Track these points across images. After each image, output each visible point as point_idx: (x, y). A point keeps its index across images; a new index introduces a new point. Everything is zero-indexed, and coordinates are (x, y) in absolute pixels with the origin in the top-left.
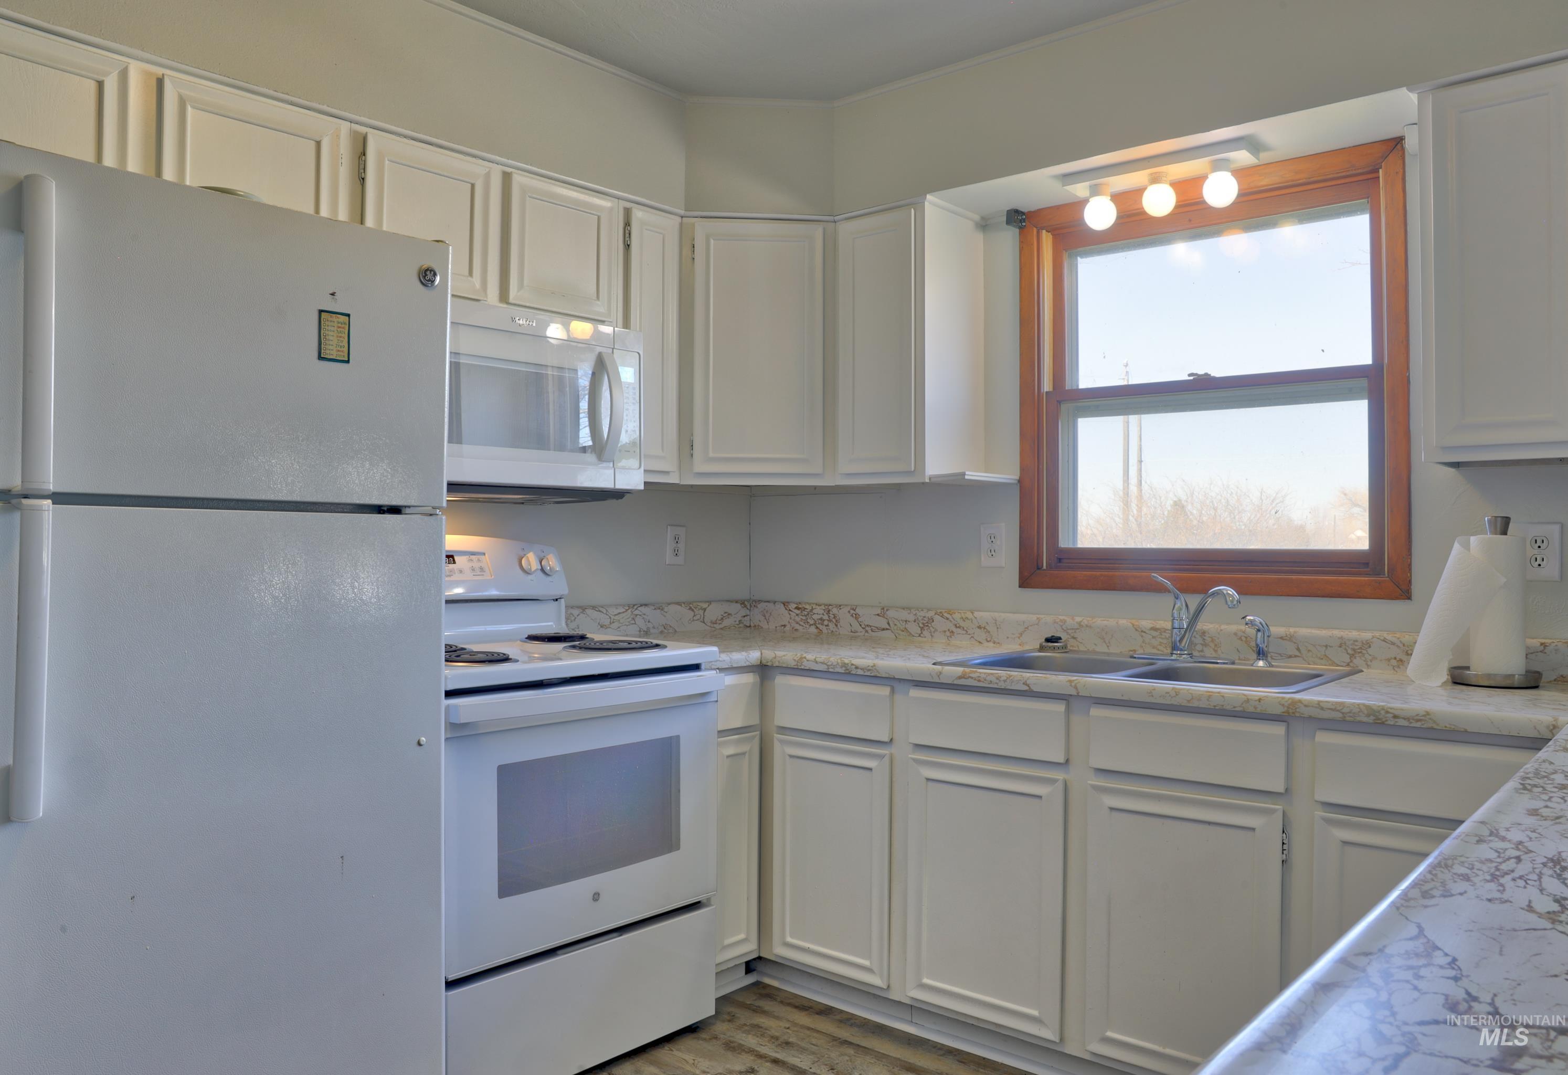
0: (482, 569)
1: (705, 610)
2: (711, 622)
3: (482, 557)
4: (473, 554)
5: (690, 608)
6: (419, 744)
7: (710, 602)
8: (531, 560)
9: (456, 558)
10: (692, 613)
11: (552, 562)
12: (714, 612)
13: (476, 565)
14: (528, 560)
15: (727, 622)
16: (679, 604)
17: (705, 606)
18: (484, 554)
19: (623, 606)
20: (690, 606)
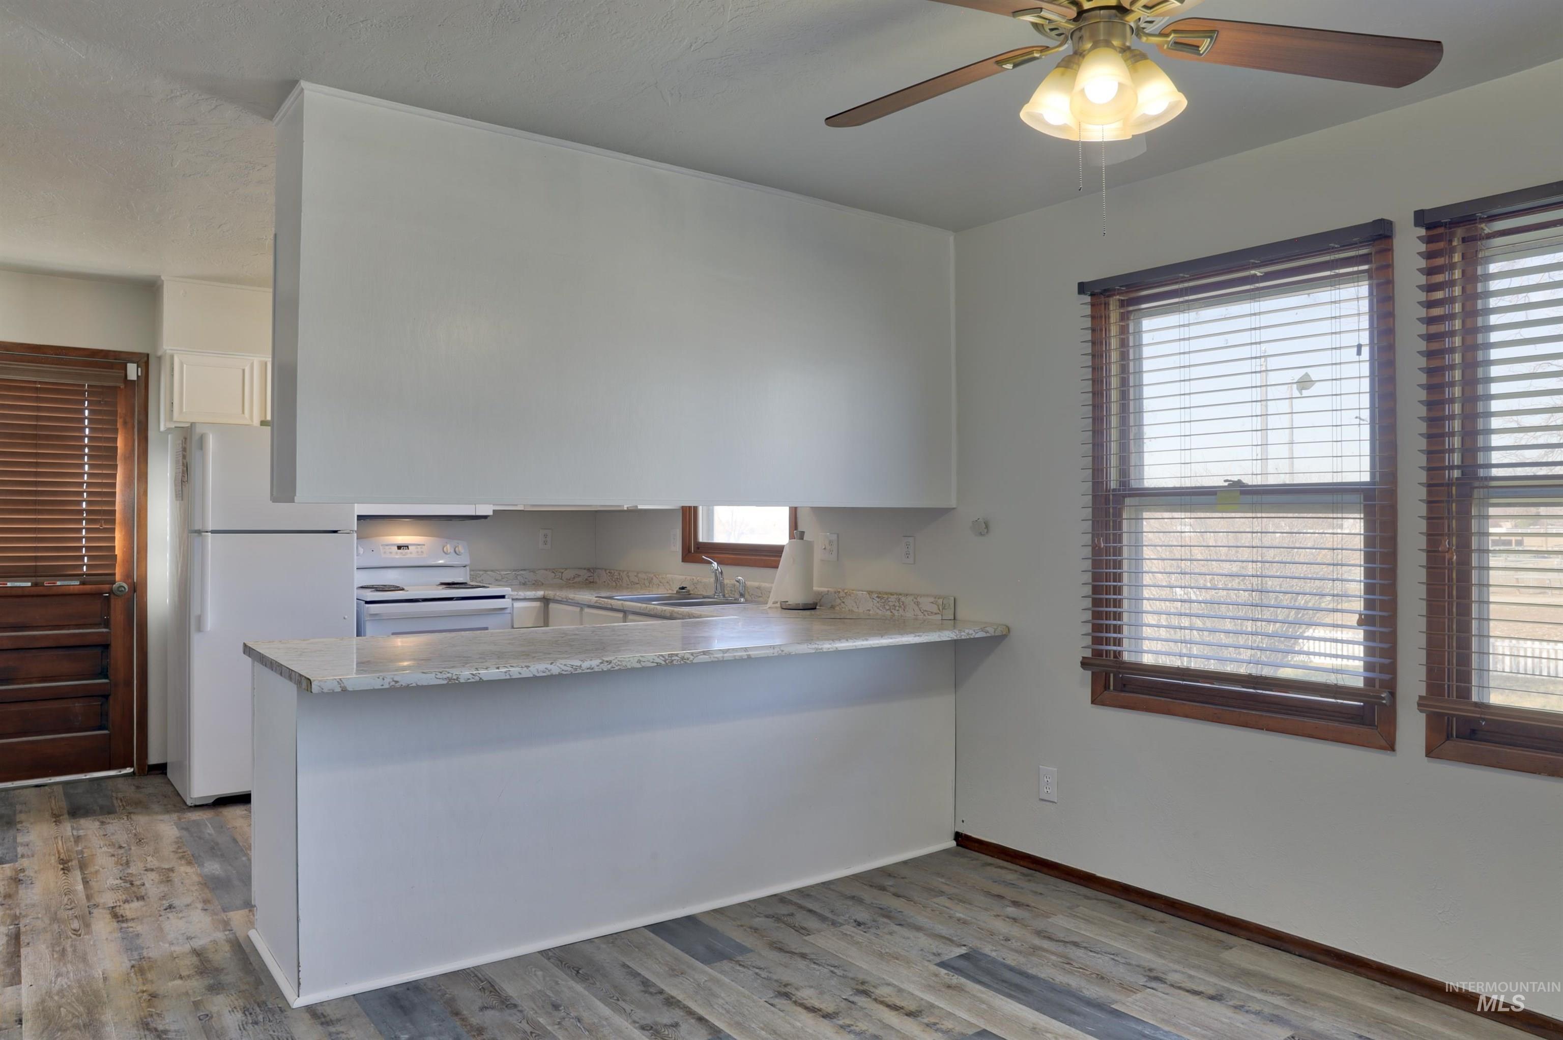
0: (422, 552)
1: (562, 573)
2: (567, 579)
3: (423, 547)
4: (419, 545)
5: (553, 572)
6: (344, 618)
7: (566, 569)
8: (449, 548)
9: (409, 547)
10: (554, 575)
11: (460, 549)
12: (569, 574)
13: (420, 550)
14: (447, 548)
15: (576, 580)
16: (546, 570)
17: (562, 571)
18: (424, 545)
19: (510, 570)
20: (553, 571)
